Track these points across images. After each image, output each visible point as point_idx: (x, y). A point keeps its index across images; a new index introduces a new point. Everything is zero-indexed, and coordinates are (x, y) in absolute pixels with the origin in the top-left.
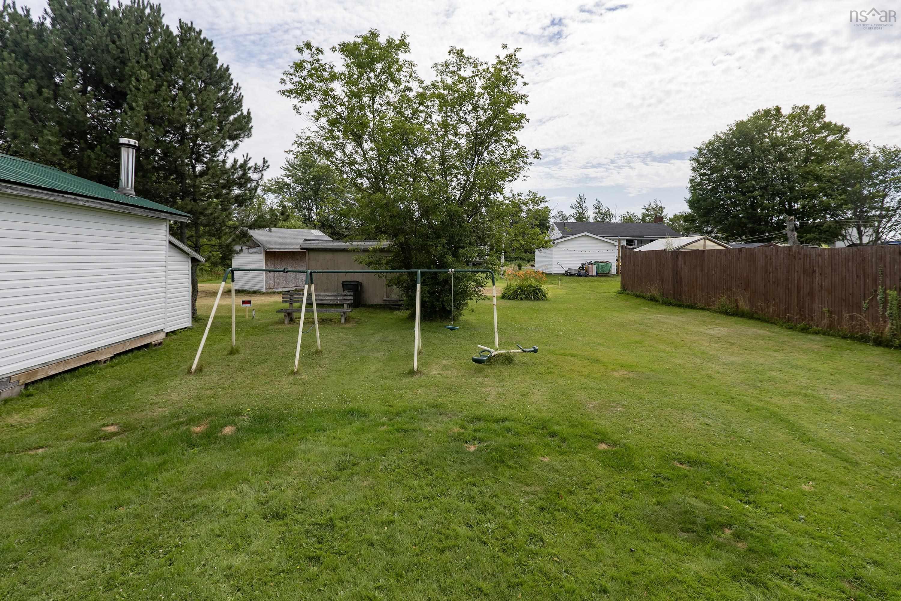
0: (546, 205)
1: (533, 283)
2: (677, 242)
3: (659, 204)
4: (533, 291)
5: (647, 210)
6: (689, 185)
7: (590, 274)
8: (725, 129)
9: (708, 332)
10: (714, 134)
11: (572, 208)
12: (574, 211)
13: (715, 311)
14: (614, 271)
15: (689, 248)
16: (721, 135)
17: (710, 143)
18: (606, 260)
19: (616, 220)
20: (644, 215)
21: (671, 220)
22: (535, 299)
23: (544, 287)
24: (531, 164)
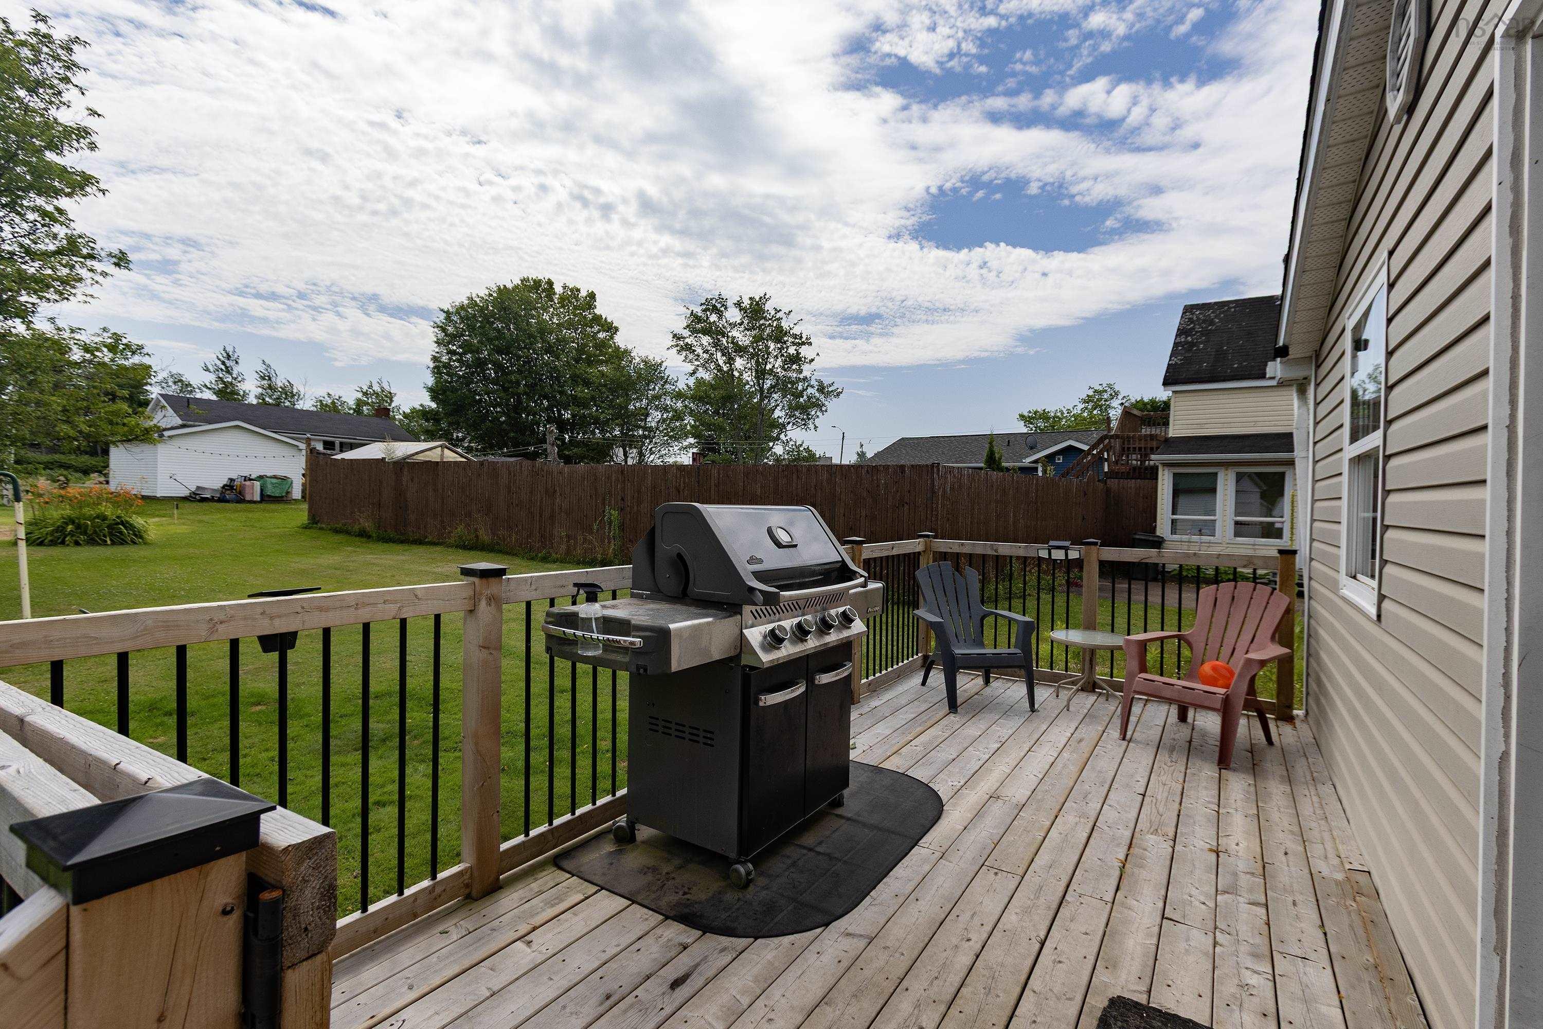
0: (146, 360)
1: (108, 510)
2: (403, 449)
3: (387, 387)
4: (109, 527)
5: (365, 394)
6: (432, 365)
7: (248, 498)
8: (483, 293)
9: (436, 570)
10: (469, 295)
11: (207, 370)
12: (210, 378)
13: (450, 546)
14: (297, 493)
15: (421, 458)
16: (478, 300)
17: (462, 307)
18: (280, 473)
19: (306, 404)
20: (359, 403)
21: (406, 416)
22: (113, 543)
23: (138, 521)
24: (104, 274)
